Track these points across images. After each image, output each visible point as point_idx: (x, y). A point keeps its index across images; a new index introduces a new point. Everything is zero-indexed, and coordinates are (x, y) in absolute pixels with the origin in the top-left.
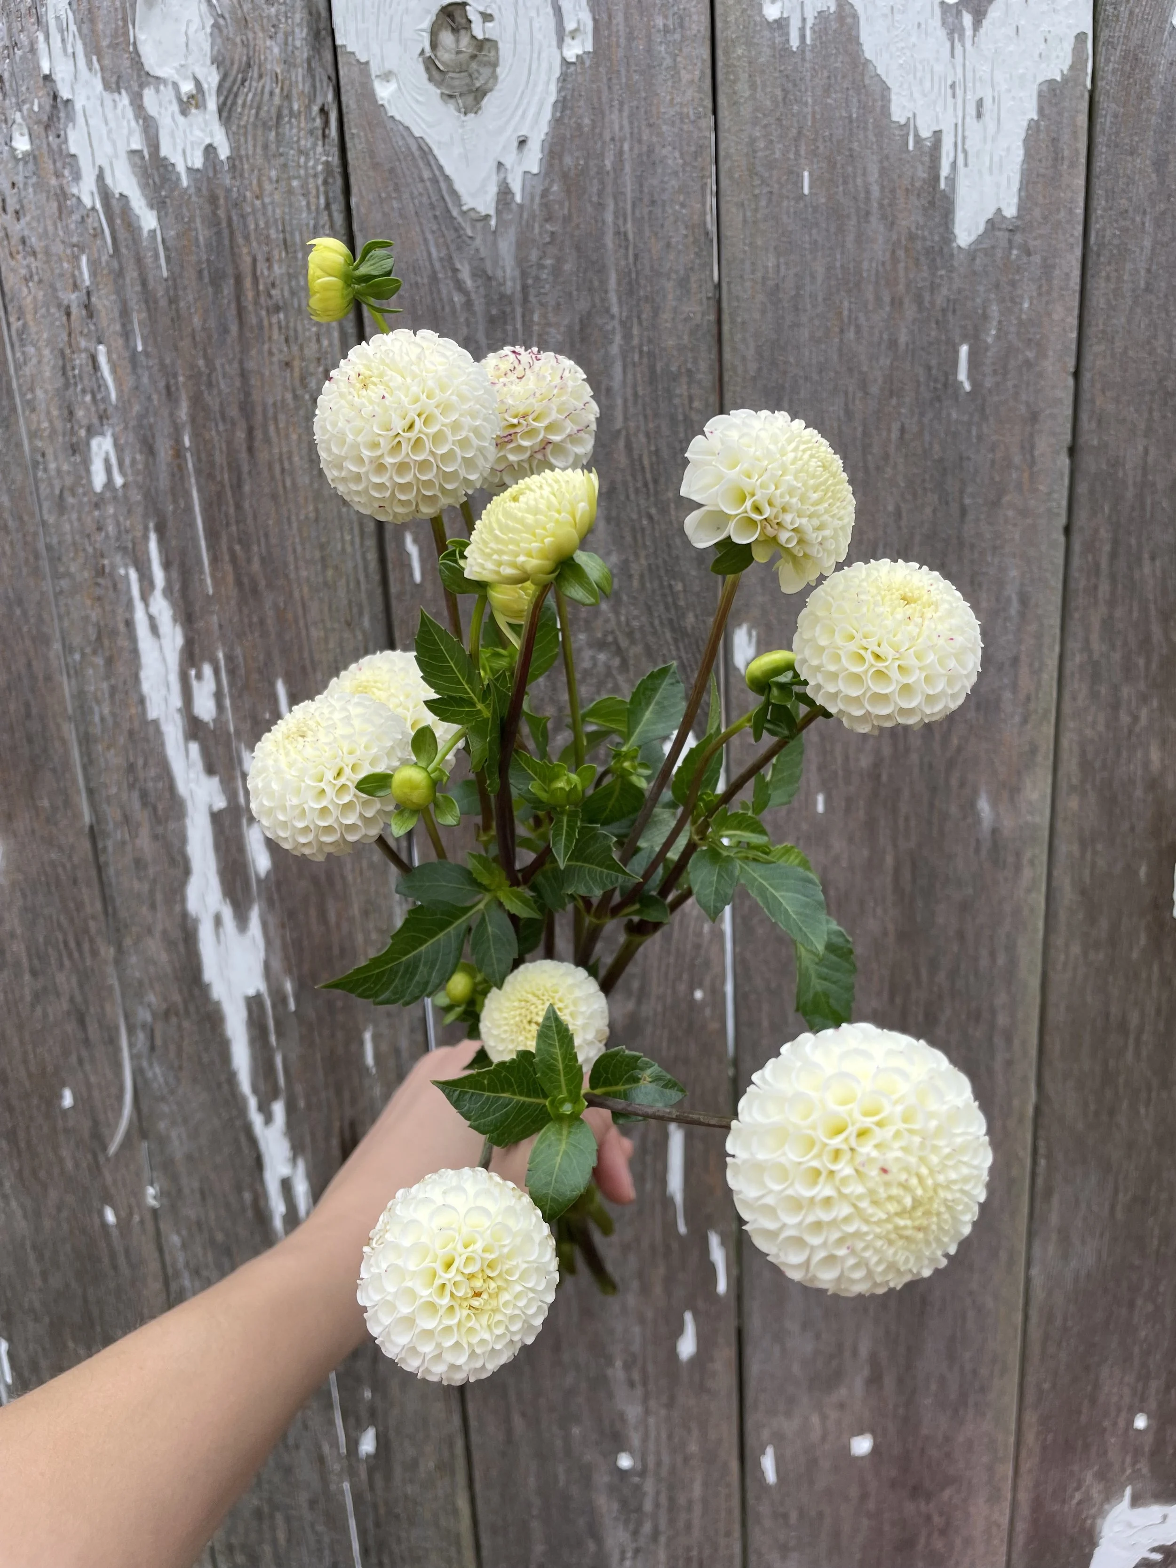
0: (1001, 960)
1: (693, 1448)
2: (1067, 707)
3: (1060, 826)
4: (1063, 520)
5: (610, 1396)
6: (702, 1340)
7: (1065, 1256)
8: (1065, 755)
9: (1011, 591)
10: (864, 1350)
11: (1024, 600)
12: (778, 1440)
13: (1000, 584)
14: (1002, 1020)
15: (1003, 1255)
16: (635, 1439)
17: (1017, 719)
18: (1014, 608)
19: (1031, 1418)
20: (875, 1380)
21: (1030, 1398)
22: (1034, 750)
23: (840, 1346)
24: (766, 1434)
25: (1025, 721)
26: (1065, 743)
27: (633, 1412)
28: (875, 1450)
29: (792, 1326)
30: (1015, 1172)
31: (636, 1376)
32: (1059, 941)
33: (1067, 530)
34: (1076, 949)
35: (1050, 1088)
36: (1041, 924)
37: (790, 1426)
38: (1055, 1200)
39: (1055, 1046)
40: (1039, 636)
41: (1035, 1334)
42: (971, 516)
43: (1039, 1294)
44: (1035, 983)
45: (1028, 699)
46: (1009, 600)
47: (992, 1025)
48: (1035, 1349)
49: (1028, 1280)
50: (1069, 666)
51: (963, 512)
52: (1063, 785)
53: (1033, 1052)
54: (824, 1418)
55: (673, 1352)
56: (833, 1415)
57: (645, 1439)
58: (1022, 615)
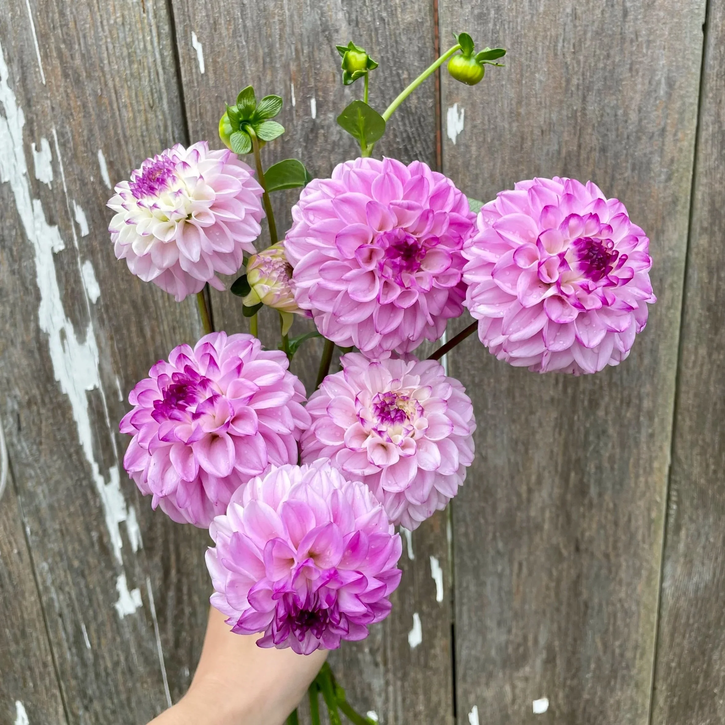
0: (647, 361)
1: (421, 707)
2: (701, 168)
3: (693, 258)
4: (702, 20)
5: (361, 672)
6: (426, 632)
7: (689, 575)
8: (698, 205)
9: (661, 76)
10: (542, 641)
11: (671, 84)
12: (481, 703)
13: (653, 71)
14: (647, 404)
15: (644, 573)
16: (379, 701)
17: (663, 177)
18: (662, 91)
19: (662, 686)
20: (550, 661)
21: (662, 673)
22: (675, 201)
23: (525, 638)
24: (472, 698)
25: (669, 178)
26: (699, 195)
27: (377, 683)
28: (550, 710)
29: (491, 623)
30: (654, 515)
31: (379, 659)
32: (690, 345)
33: (705, 28)
34: (703, 351)
35: (680, 452)
36: (677, 333)
37: (489, 694)
38: (683, 533)
39: (686, 423)
40: (682, 113)
41: (666, 629)
42: (631, 17)
43: (669, 600)
44: (671, 376)
45: (672, 161)
46: (659, 83)
47: (639, 408)
48: (666, 639)
49: (662, 590)
50: (704, 135)
51: (625, 13)
52: (696, 227)
53: (669, 428)
54: (513, 687)
55: (405, 641)
56: (520, 685)
57: (386, 702)
58: (669, 95)
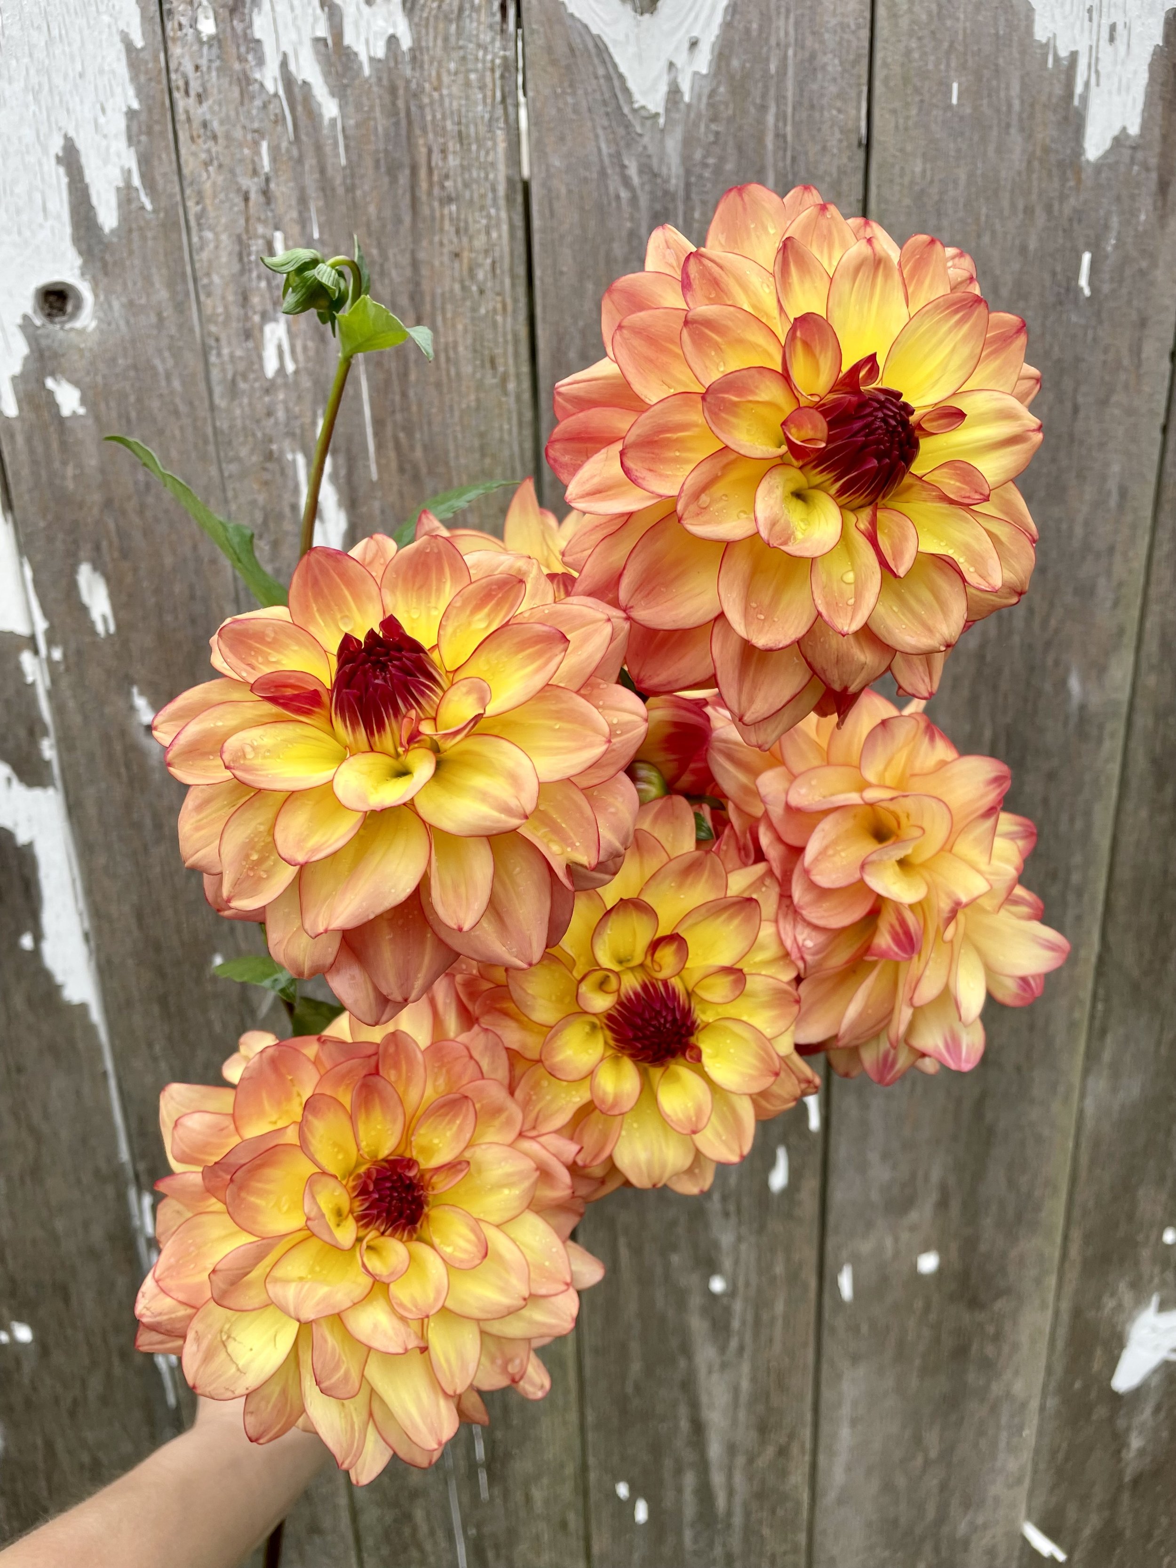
0: (1079, 824)
1: (779, 1269)
2: (1153, 592)
3: (1140, 703)
4: (1160, 420)
5: (707, 1226)
6: (795, 1174)
7: (1114, 1090)
8: (1147, 637)
9: (1112, 485)
10: (935, 1175)
11: (1123, 493)
12: (856, 1261)
13: (1104, 478)
14: (1076, 878)
15: (1061, 1089)
16: (727, 1263)
17: (1108, 604)
18: (1113, 502)
19: (1076, 1235)
20: (943, 1204)
21: (1077, 1213)
22: (1121, 631)
23: (913, 1176)
24: (844, 1254)
25: (1116, 604)
26: (1148, 625)
27: (726, 1238)
28: (941, 1270)
29: (873, 1157)
30: (1077, 1015)
31: (732, 1208)
32: (1129, 806)
33: (1165, 429)
34: (1144, 813)
35: (1112, 939)
36: (1114, 792)
37: (866, 1247)
38: (1109, 1039)
39: (1121, 901)
40: (1134, 527)
41: (1084, 1159)
42: (1082, 414)
43: (1089, 1124)
44: (1105, 843)
45: (1120, 585)
46: (1109, 493)
47: (1067, 882)
48: (1083, 1174)
49: (1081, 1112)
50: (1159, 554)
51: (1076, 409)
52: (1144, 665)
53: (1100, 908)
54: (896, 1240)
55: (765, 1185)
56: (905, 1236)
57: (736, 1262)
58: (1121, 507)
